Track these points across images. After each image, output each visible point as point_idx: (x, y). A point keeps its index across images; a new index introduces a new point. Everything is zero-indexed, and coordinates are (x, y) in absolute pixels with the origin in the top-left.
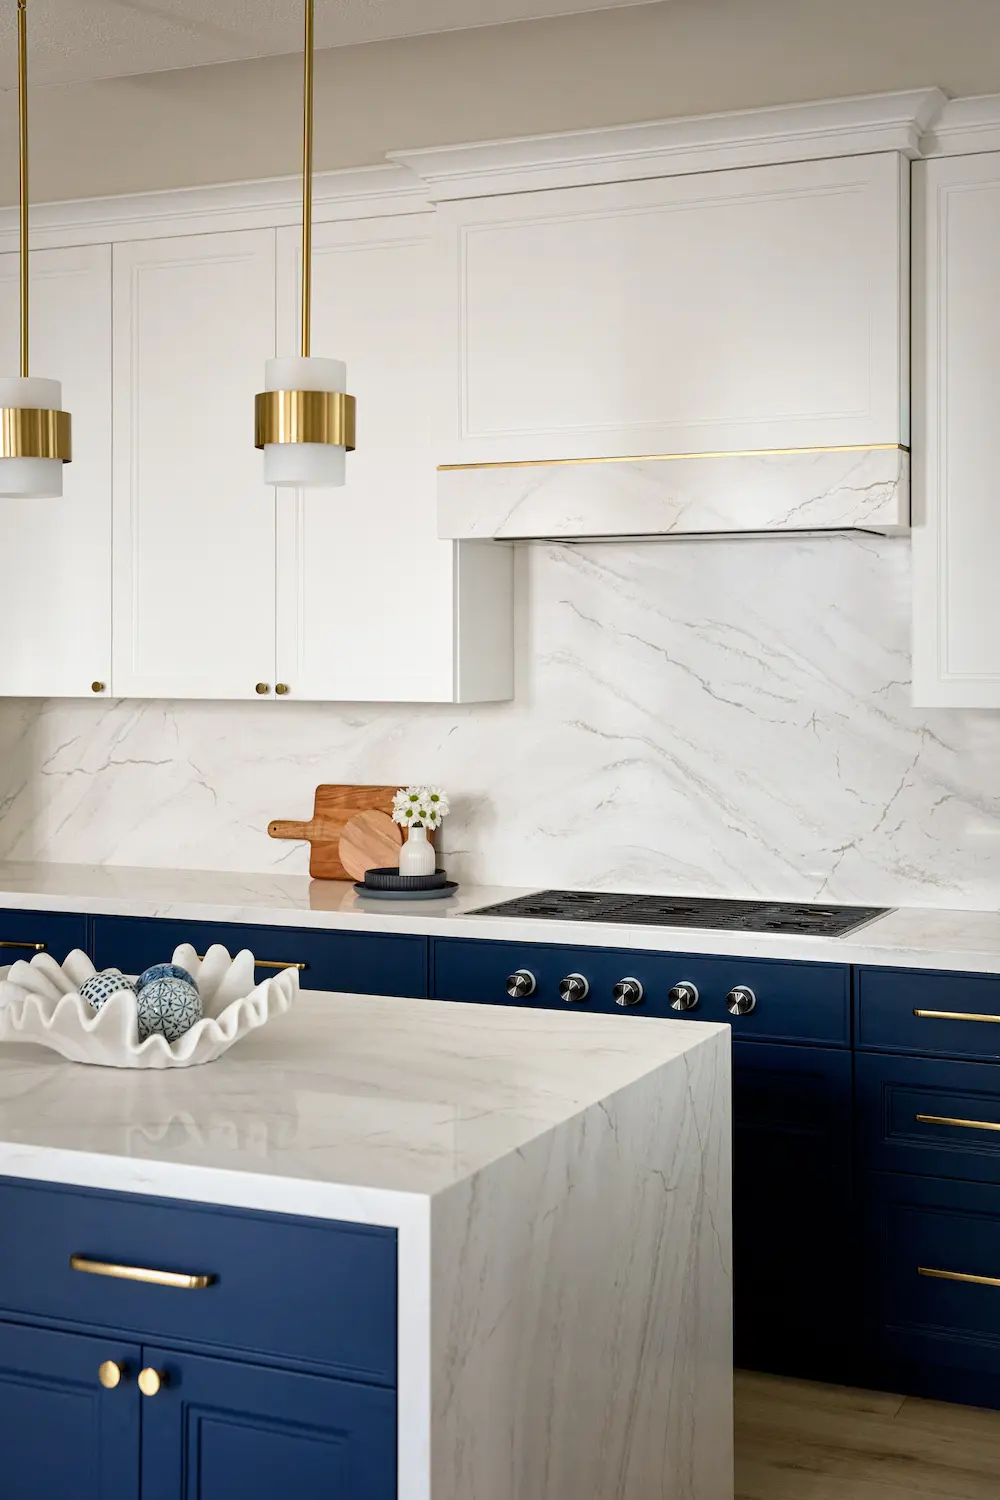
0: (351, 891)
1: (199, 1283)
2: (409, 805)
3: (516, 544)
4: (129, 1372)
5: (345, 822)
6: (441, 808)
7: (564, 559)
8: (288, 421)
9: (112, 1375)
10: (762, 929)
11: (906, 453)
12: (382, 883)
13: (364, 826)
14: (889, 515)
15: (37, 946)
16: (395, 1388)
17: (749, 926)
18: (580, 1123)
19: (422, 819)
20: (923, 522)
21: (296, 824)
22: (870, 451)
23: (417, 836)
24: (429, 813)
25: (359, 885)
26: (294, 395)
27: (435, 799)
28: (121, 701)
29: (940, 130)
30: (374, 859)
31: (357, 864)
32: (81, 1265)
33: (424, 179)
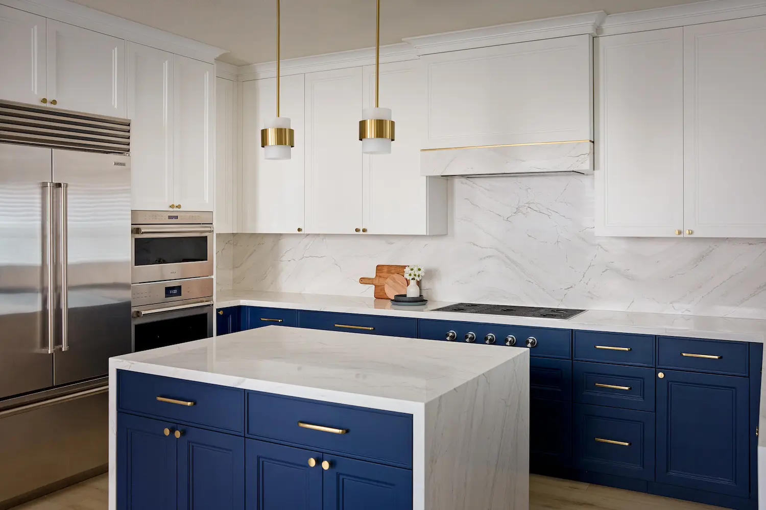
0: (389, 303)
1: (342, 432)
2: (410, 272)
3: (448, 177)
4: (319, 462)
5: (387, 278)
6: (422, 273)
7: (466, 184)
8: (370, 131)
9: (312, 463)
10: (539, 317)
11: (593, 144)
12: (400, 300)
13: (394, 280)
14: (586, 166)
15: (280, 321)
16: (412, 470)
17: (534, 316)
18: (476, 381)
19: (415, 277)
20: (599, 169)
21: (370, 279)
22: (579, 143)
23: (413, 283)
24: (417, 275)
25: (392, 300)
26: (373, 121)
27: (419, 270)
28: (308, 235)
29: (604, 26)
30: (397, 292)
31: (391, 294)
32: (302, 425)
33: (416, 47)
